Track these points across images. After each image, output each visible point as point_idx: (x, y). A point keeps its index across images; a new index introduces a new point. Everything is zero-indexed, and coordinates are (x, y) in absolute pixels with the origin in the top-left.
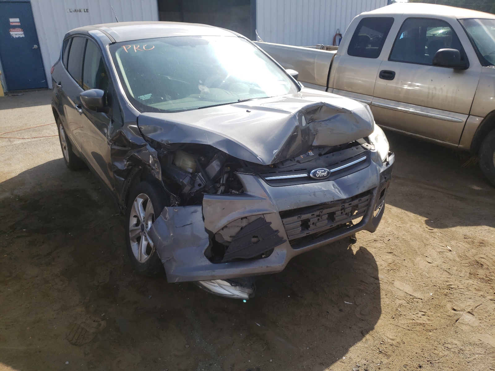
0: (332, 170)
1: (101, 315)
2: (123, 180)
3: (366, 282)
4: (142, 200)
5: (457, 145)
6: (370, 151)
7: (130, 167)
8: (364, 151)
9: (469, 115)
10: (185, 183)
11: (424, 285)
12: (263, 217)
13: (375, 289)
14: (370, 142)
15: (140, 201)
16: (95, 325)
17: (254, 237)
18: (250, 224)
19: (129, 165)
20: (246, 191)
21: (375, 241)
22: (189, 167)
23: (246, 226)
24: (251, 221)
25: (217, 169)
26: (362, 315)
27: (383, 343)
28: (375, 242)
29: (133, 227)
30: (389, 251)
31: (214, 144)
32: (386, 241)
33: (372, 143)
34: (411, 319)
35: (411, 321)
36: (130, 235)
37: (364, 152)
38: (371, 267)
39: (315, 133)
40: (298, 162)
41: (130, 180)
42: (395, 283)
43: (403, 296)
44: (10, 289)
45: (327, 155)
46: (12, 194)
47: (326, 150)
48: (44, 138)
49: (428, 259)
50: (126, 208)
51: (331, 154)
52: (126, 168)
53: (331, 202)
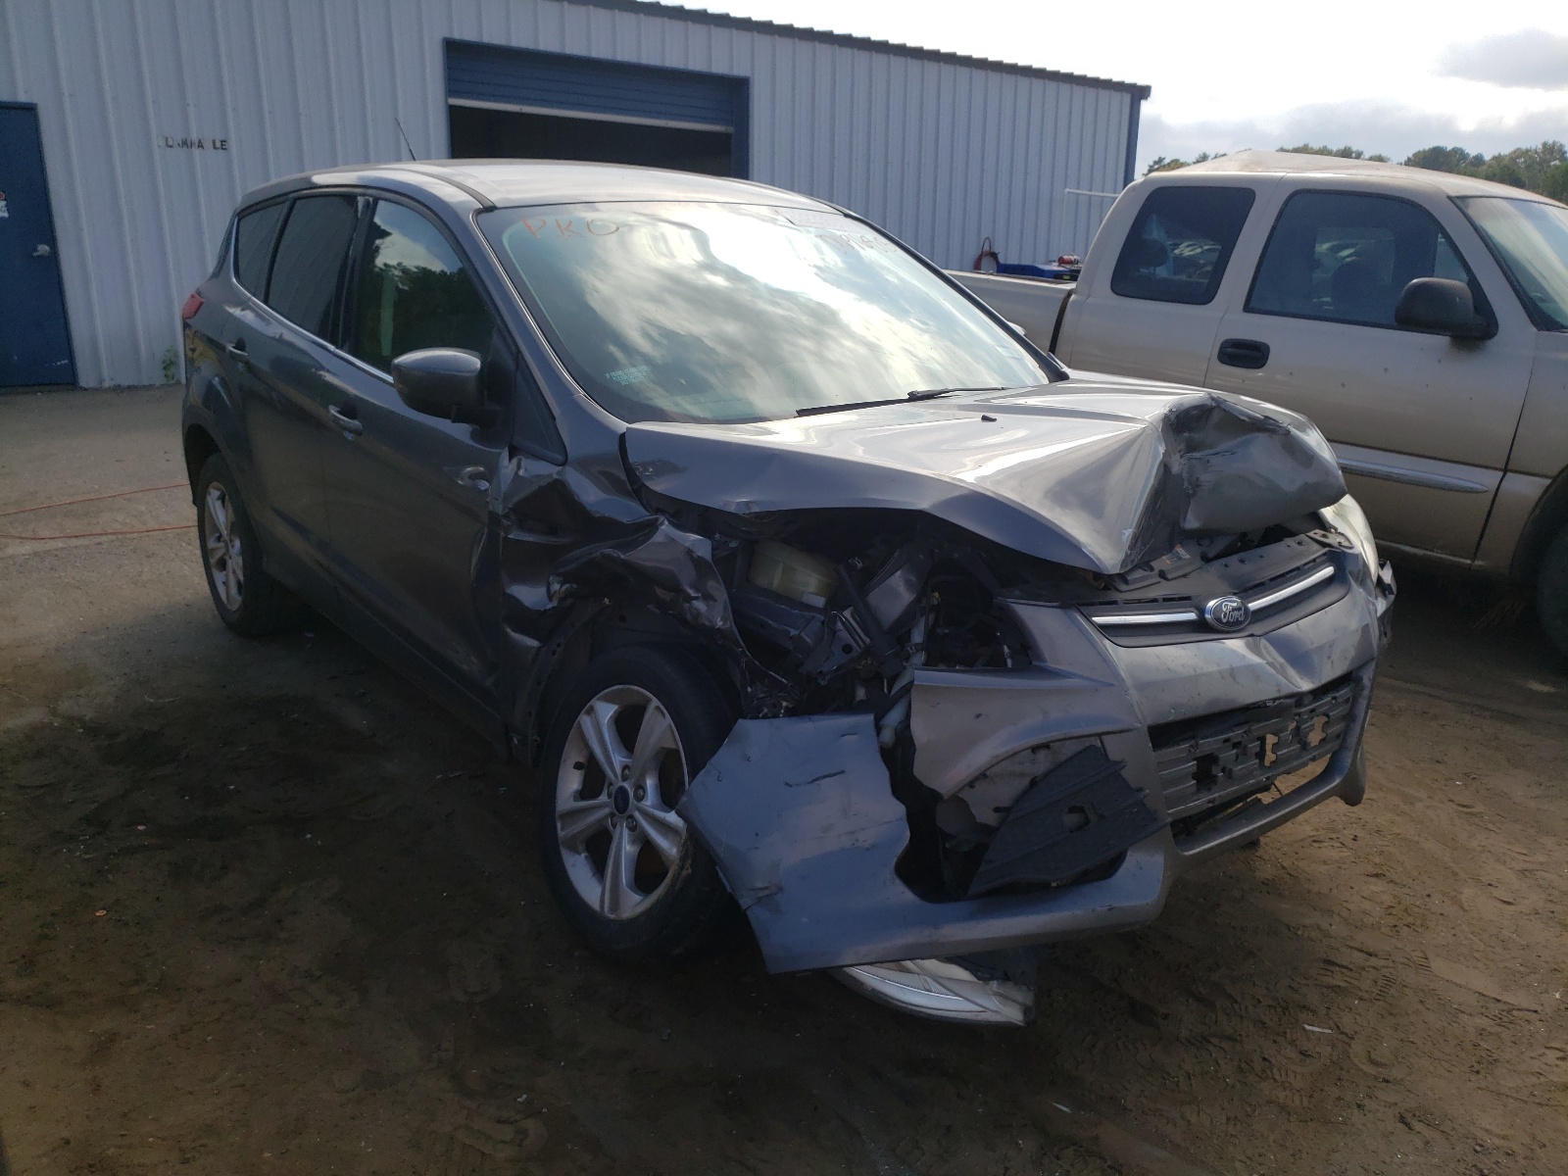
0: (1254, 605)
1: (515, 1099)
2: (533, 647)
3: (1344, 963)
4: (615, 707)
5: (1469, 562)
6: (1344, 553)
7: (570, 601)
8: (1320, 553)
9: (1505, 471)
10: (808, 640)
11: (1522, 969)
12: (1099, 745)
13: (1379, 983)
14: (1327, 526)
15: (606, 711)
16: (507, 1133)
17: (1072, 810)
18: (1059, 766)
19: (568, 594)
20: (1041, 659)
21: (1315, 841)
22: (811, 590)
23: (1047, 775)
24: (1063, 758)
25: (906, 597)
26: (1376, 1064)
27: (1481, 1149)
28: (1316, 845)
29: (575, 800)
30: (1371, 870)
31: (934, 506)
32: (1350, 843)
33: (1333, 530)
34: (1532, 1073)
35: (1534, 1080)
36: (559, 831)
37: (1325, 554)
38: (1337, 918)
39: (1191, 492)
40: (1162, 575)
41: (559, 646)
42: (1432, 965)
43: (1476, 1003)
44: (153, 1026)
45: (1223, 561)
46: (54, 713)
47: (1221, 544)
48: (111, 537)
49: (1497, 893)
50: (536, 741)
51: (1235, 558)
52: (555, 603)
53: (1274, 700)
